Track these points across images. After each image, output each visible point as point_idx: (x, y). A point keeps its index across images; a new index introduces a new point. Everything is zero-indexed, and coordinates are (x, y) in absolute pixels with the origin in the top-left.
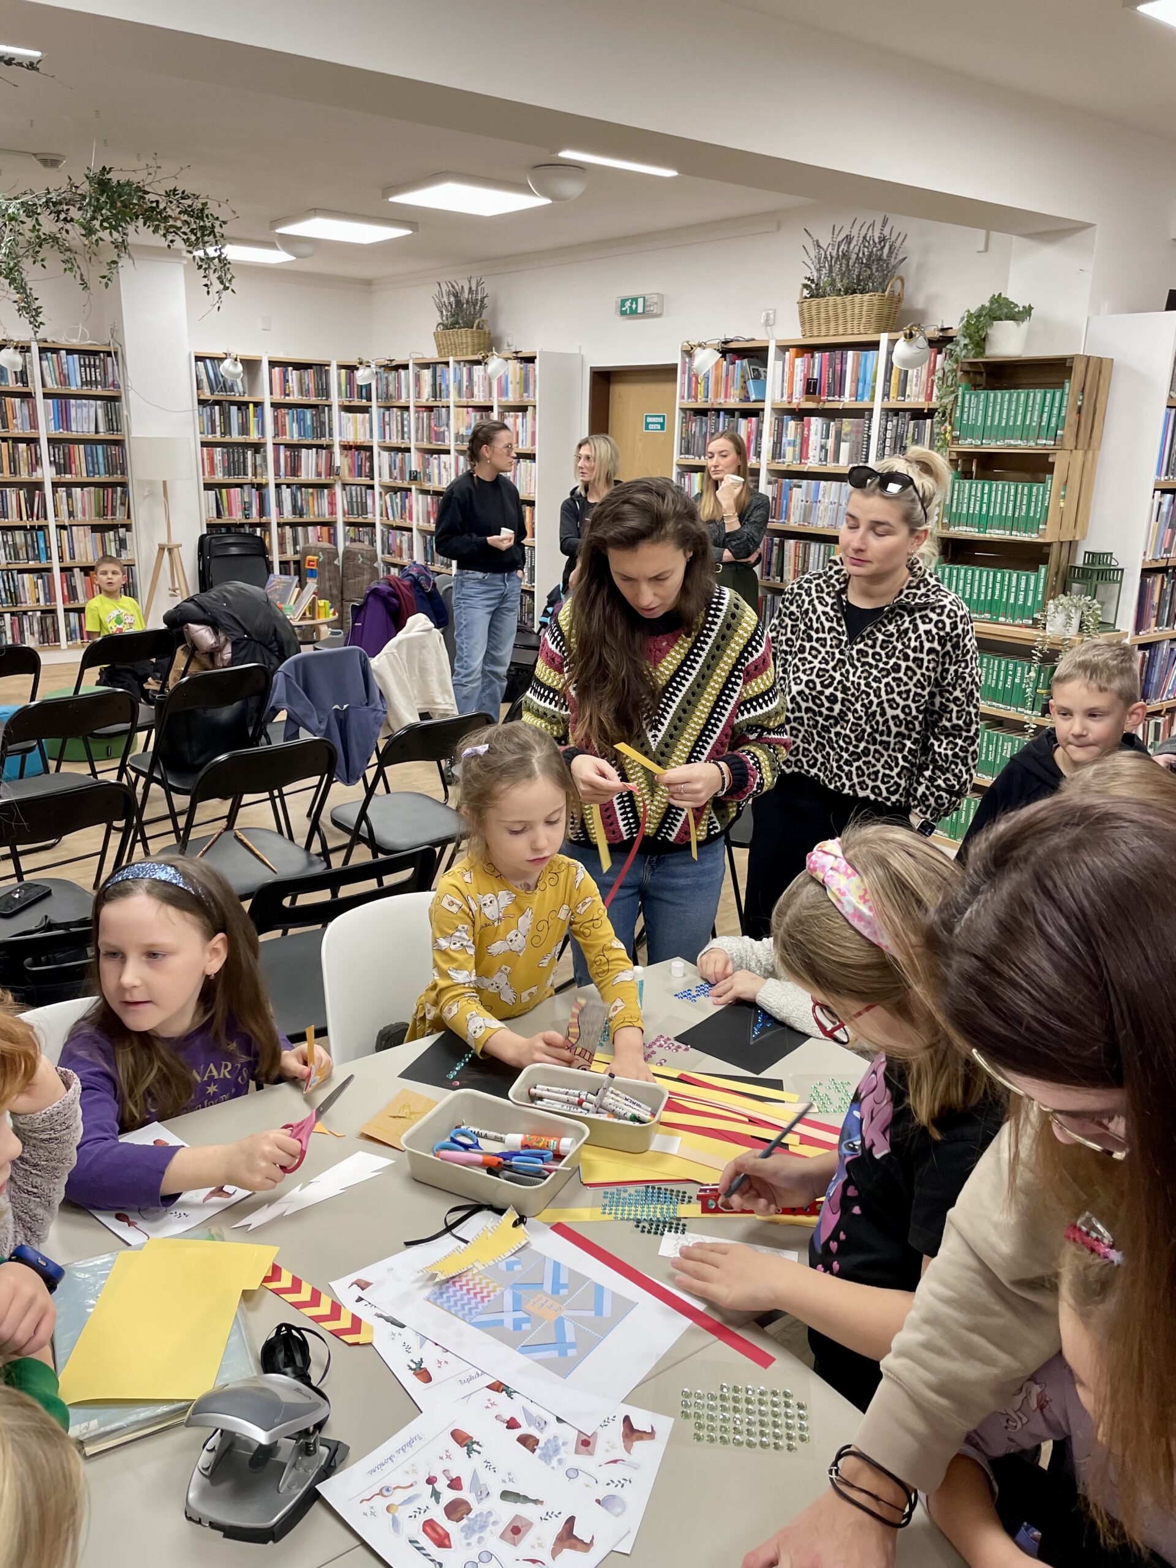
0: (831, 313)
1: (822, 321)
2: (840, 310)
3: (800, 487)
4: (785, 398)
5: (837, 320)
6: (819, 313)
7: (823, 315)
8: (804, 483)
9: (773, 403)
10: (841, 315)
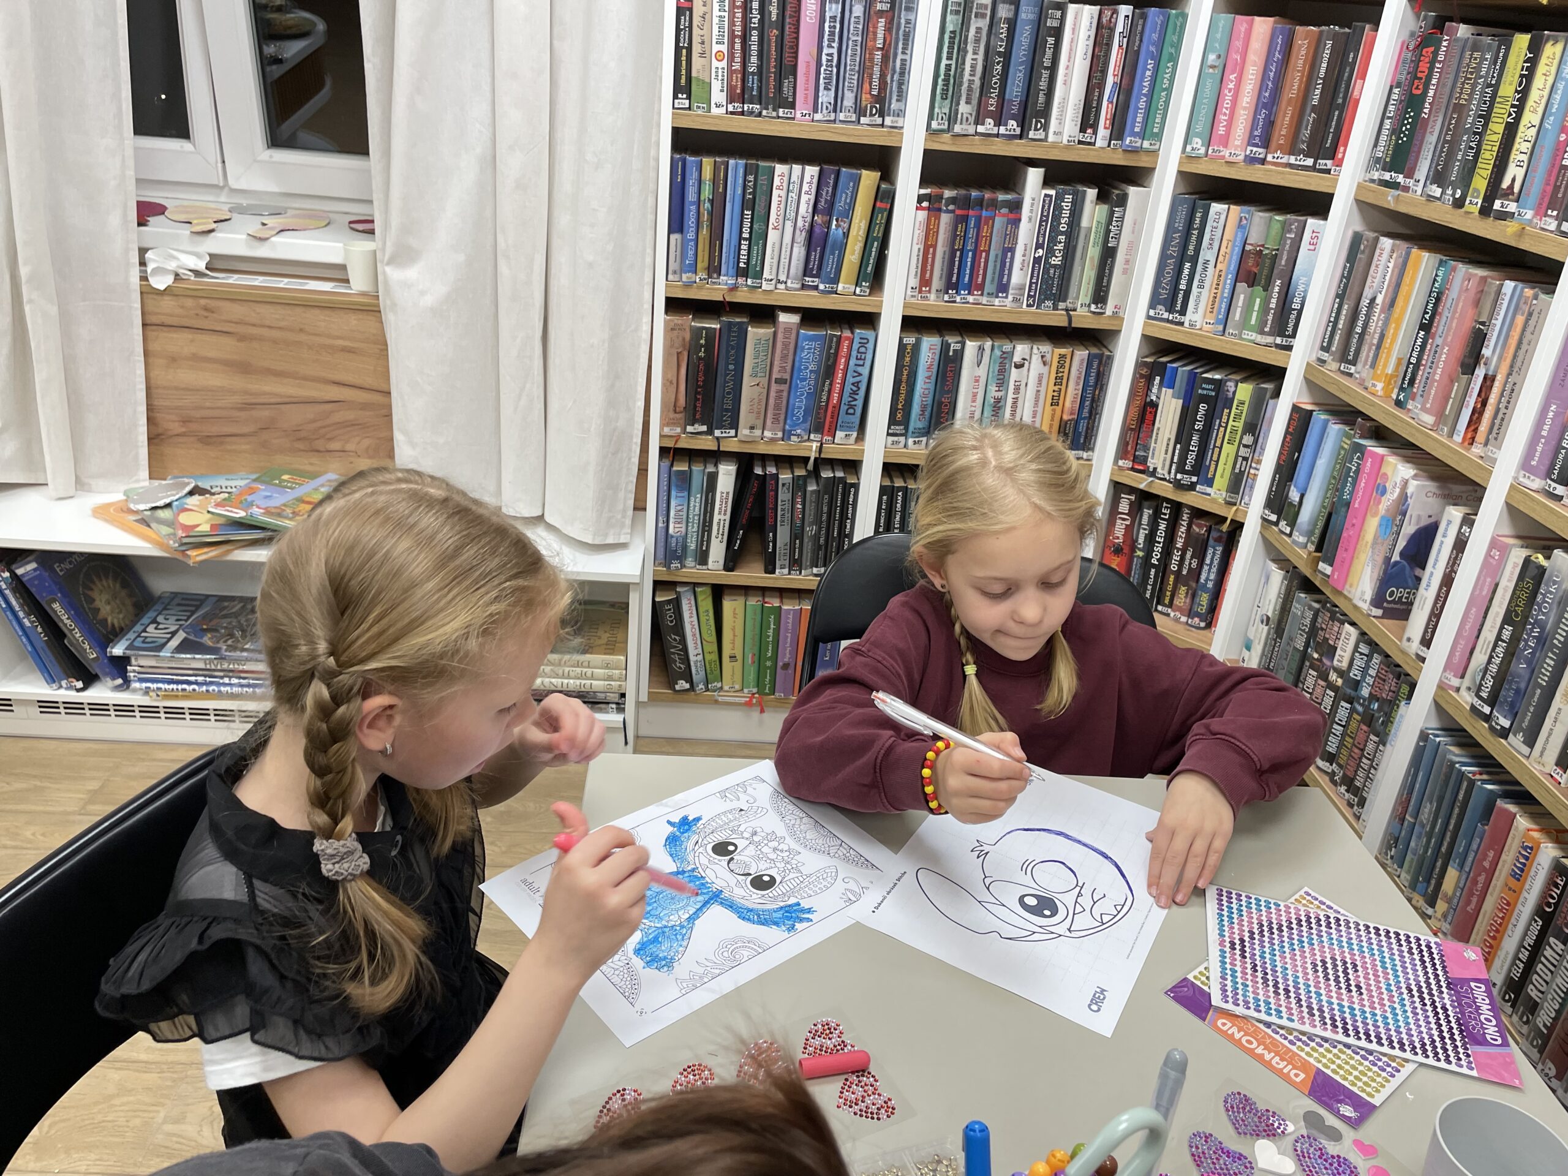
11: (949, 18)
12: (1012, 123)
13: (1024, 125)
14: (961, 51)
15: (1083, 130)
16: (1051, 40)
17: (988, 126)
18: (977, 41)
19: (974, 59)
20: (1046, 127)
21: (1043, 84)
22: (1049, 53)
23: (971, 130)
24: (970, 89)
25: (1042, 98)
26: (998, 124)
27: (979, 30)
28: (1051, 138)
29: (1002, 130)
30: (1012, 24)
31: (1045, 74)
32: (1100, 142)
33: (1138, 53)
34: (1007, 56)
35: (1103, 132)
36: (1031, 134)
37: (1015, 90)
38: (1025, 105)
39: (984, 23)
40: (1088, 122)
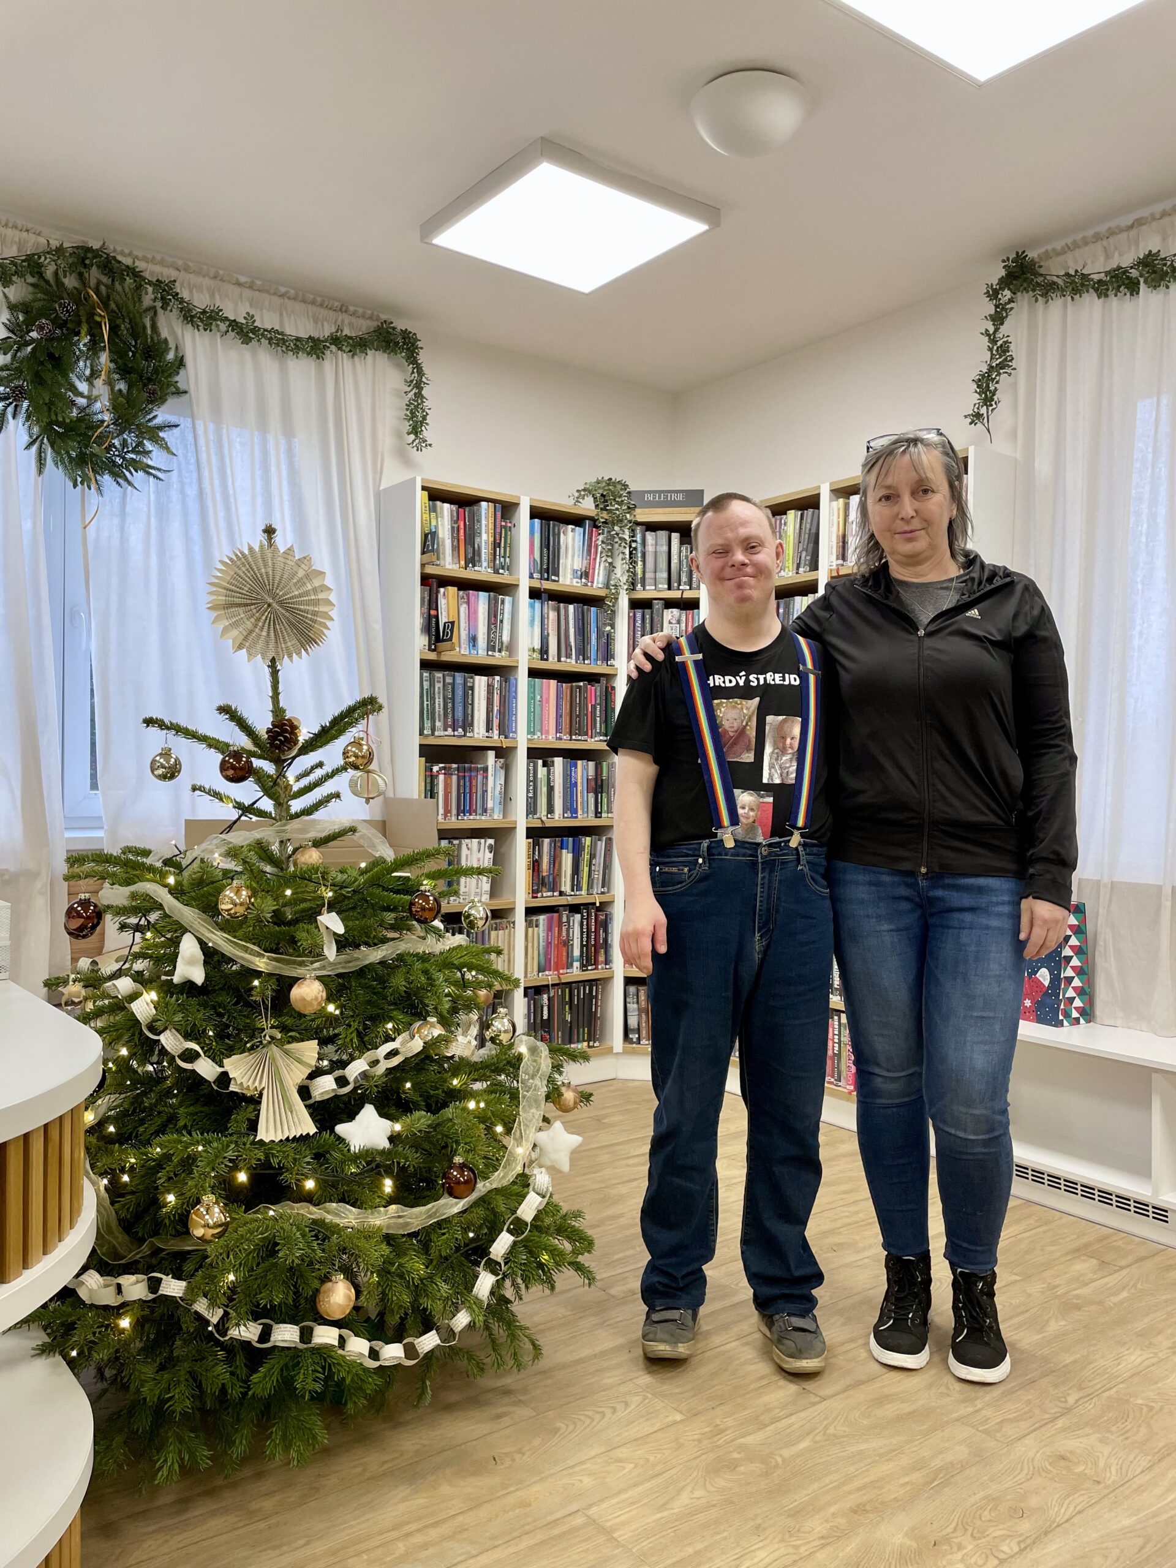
11: (425, 683)
12: (460, 730)
13: (465, 730)
14: (433, 699)
15: (487, 731)
16: (470, 692)
17: (450, 731)
18: (439, 693)
19: (439, 702)
20: (473, 731)
21: (470, 712)
22: (470, 697)
23: (442, 733)
24: (439, 715)
25: (470, 718)
26: (454, 731)
27: (439, 688)
28: (476, 736)
29: (456, 733)
30: (453, 684)
31: (470, 706)
32: (496, 737)
33: (505, 696)
34: (453, 699)
35: (496, 732)
36: (468, 734)
37: (459, 714)
38: (464, 721)
39: (441, 685)
40: (489, 728)
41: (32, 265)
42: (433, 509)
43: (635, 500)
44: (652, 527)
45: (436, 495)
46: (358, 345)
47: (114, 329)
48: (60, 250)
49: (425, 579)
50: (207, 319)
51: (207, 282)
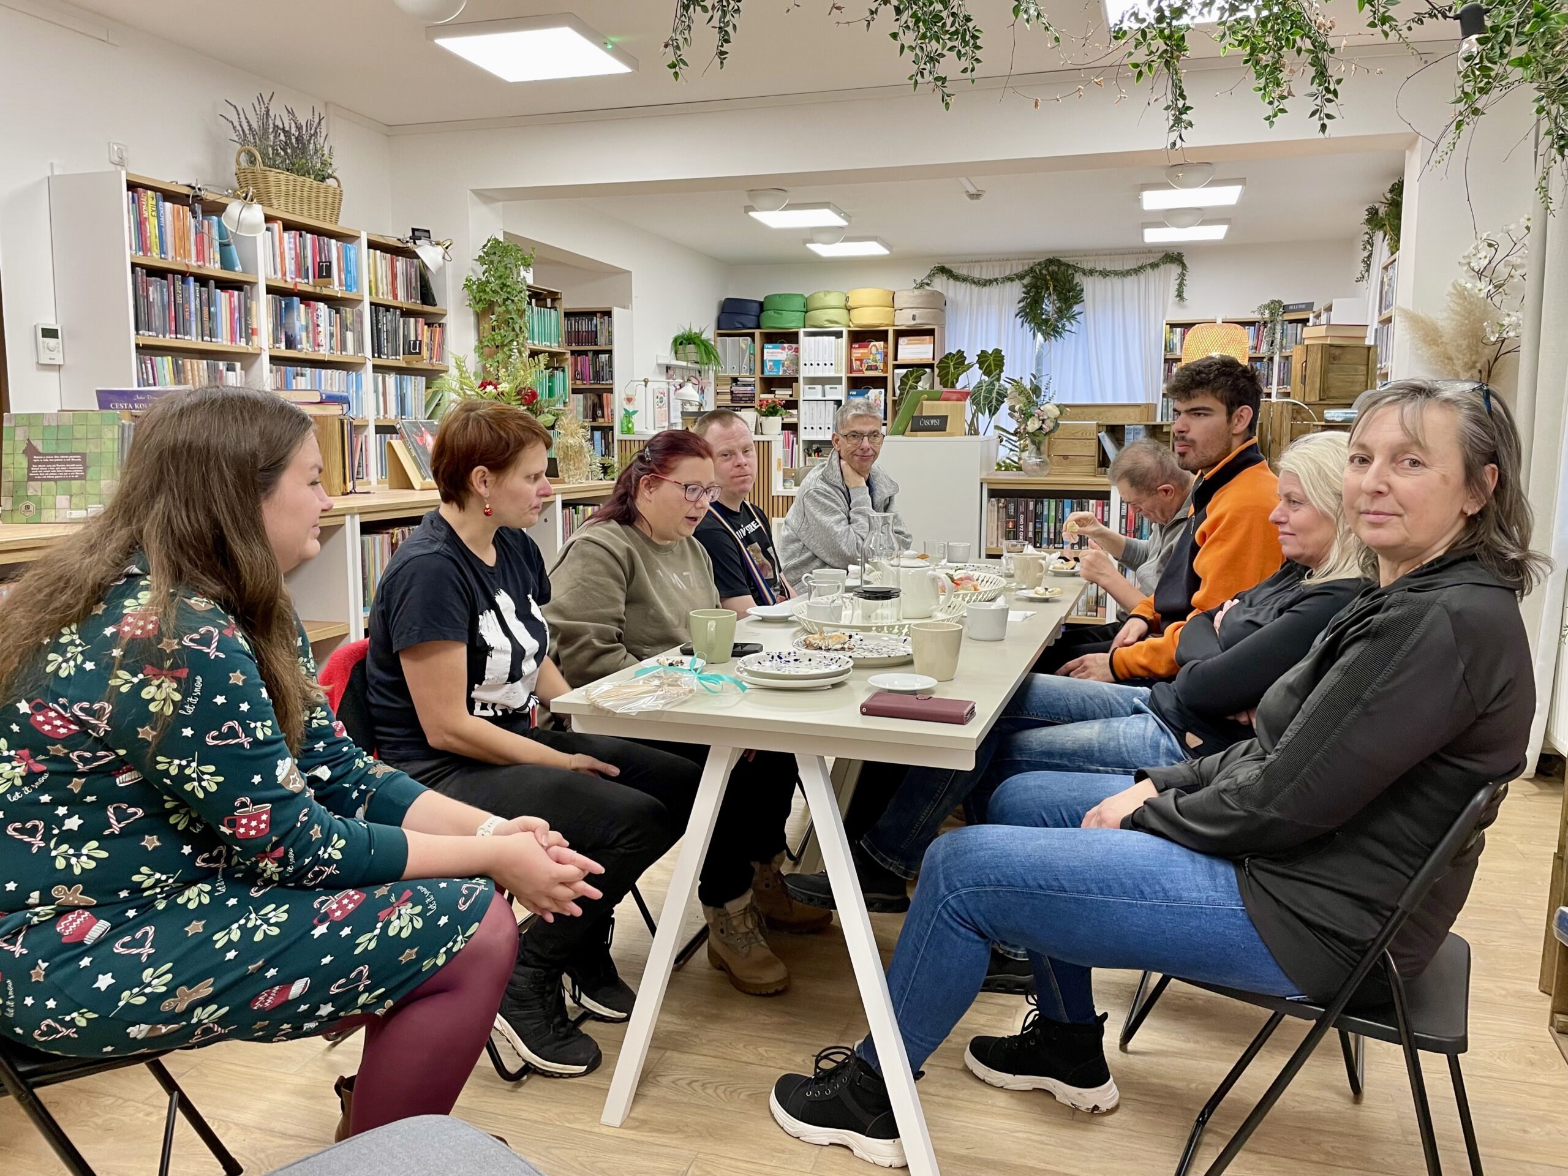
0: (305, 194)
1: (297, 200)
2: (314, 195)
3: (302, 375)
4: (279, 275)
5: (309, 202)
6: (295, 190)
7: (298, 193)
8: (308, 371)
9: (267, 279)
10: (313, 199)
41: (1032, 270)
42: (1172, 332)
43: (1286, 309)
44: (1291, 322)
45: (1173, 326)
46: (1154, 266)
47: (1055, 286)
48: (1039, 264)
49: (1166, 361)
50: (1091, 272)
51: (1091, 258)
